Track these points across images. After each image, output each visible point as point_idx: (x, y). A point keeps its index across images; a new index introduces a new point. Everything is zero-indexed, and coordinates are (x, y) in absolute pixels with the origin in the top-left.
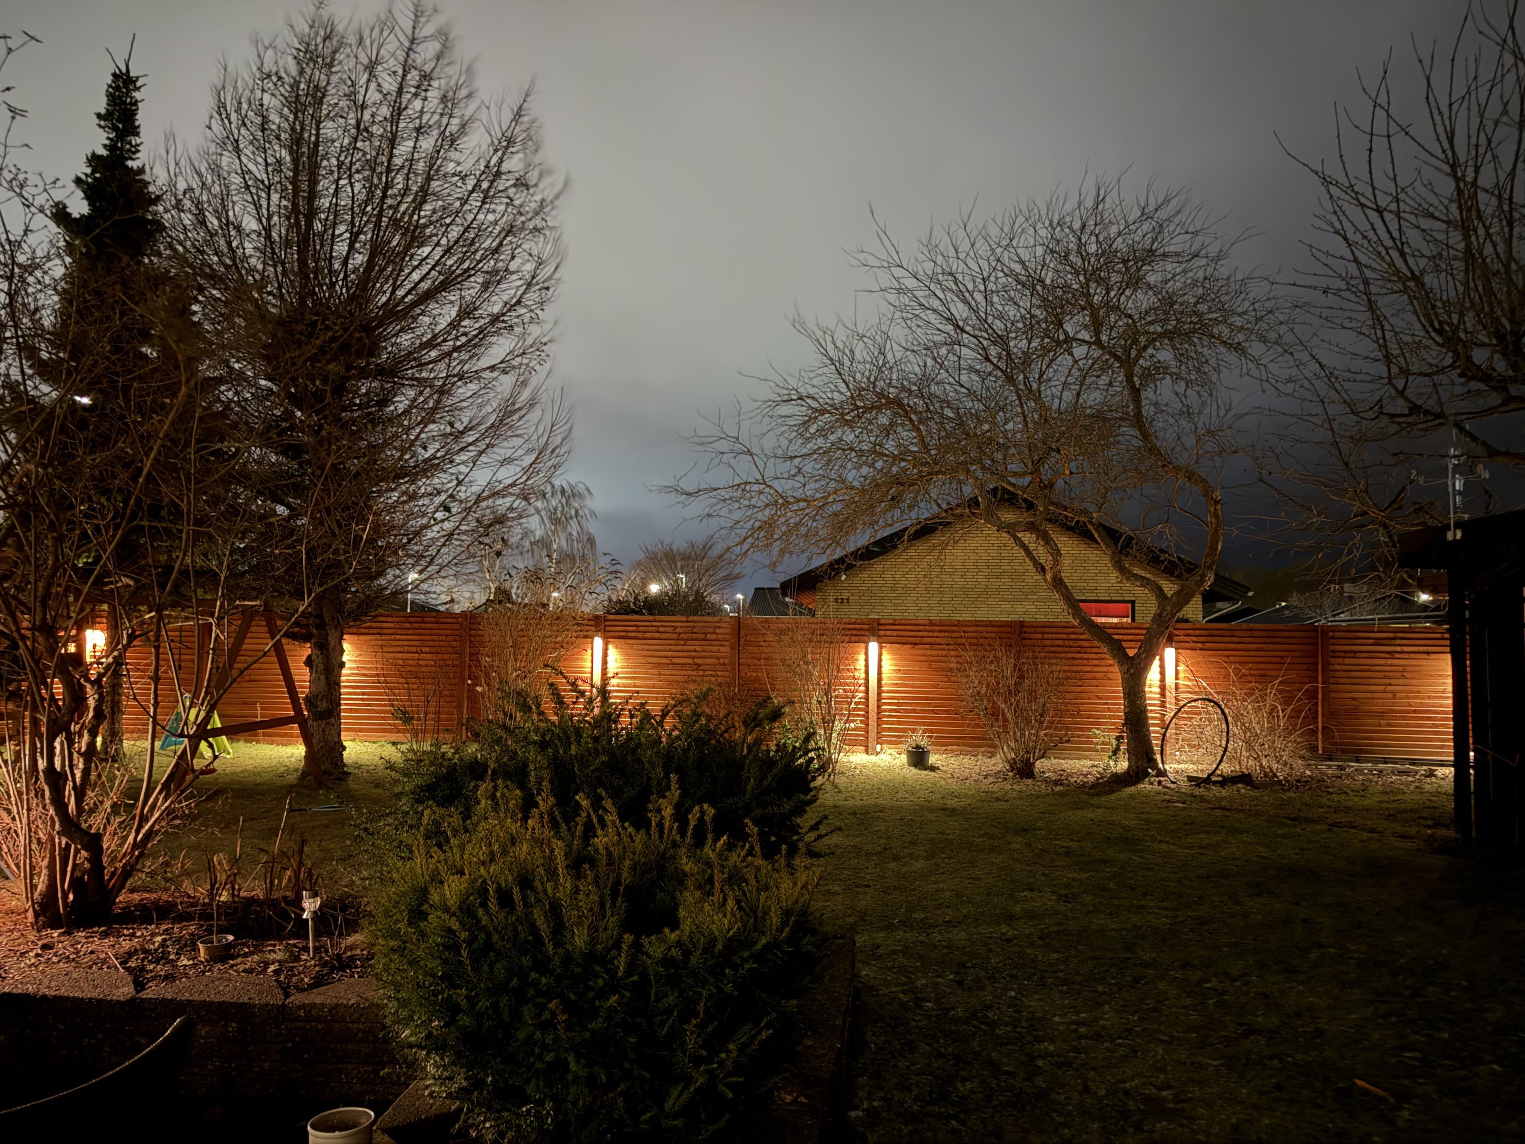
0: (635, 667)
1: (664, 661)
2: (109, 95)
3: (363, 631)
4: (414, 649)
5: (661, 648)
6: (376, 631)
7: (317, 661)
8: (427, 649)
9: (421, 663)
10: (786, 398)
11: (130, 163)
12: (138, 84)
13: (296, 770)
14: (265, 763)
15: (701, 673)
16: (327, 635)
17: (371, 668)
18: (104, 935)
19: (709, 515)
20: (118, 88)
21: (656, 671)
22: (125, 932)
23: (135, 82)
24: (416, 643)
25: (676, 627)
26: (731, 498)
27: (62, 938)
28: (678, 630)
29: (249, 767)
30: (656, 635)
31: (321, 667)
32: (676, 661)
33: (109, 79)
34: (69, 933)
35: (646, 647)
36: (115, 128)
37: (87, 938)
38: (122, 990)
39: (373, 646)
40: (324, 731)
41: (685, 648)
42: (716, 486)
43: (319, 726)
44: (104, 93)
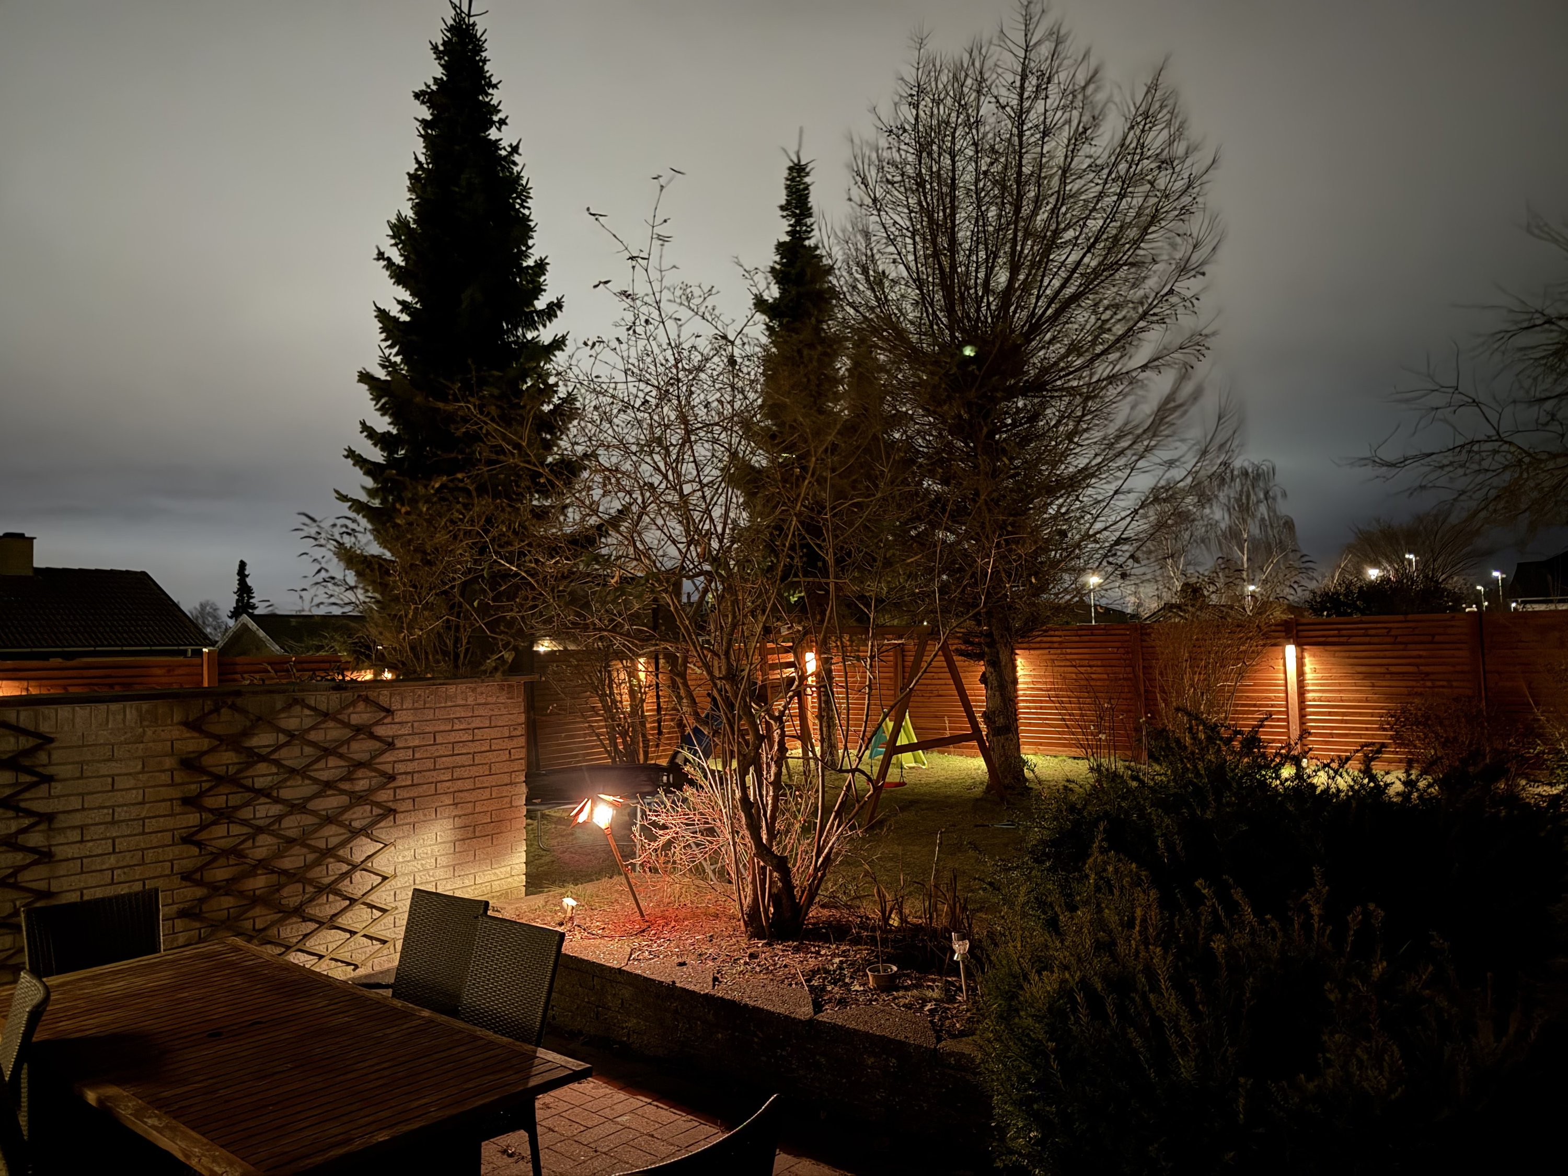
0: (1340, 678)
1: (1378, 670)
2: (788, 187)
3: (1033, 645)
4: (1086, 663)
5: (1373, 654)
6: (1047, 645)
7: (991, 678)
8: (1099, 663)
9: (1094, 676)
10: (1525, 325)
11: (807, 243)
12: (807, 170)
13: (982, 783)
14: (956, 775)
15: (1429, 684)
16: (998, 653)
17: (1046, 683)
18: (797, 950)
19: (1423, 487)
20: (792, 179)
21: (1367, 682)
22: (813, 949)
23: (804, 169)
24: (1087, 656)
25: (1391, 629)
26: (1451, 463)
27: (765, 949)
28: (1393, 633)
29: (941, 779)
30: (1367, 639)
31: (995, 684)
32: (1392, 669)
33: (785, 173)
34: (769, 944)
35: (1353, 654)
36: (794, 215)
37: (783, 951)
38: (803, 1009)
39: (1046, 660)
40: (1003, 746)
41: (1405, 653)
42: (1430, 451)
43: (998, 741)
44: (783, 186)
